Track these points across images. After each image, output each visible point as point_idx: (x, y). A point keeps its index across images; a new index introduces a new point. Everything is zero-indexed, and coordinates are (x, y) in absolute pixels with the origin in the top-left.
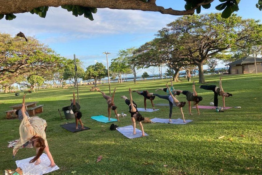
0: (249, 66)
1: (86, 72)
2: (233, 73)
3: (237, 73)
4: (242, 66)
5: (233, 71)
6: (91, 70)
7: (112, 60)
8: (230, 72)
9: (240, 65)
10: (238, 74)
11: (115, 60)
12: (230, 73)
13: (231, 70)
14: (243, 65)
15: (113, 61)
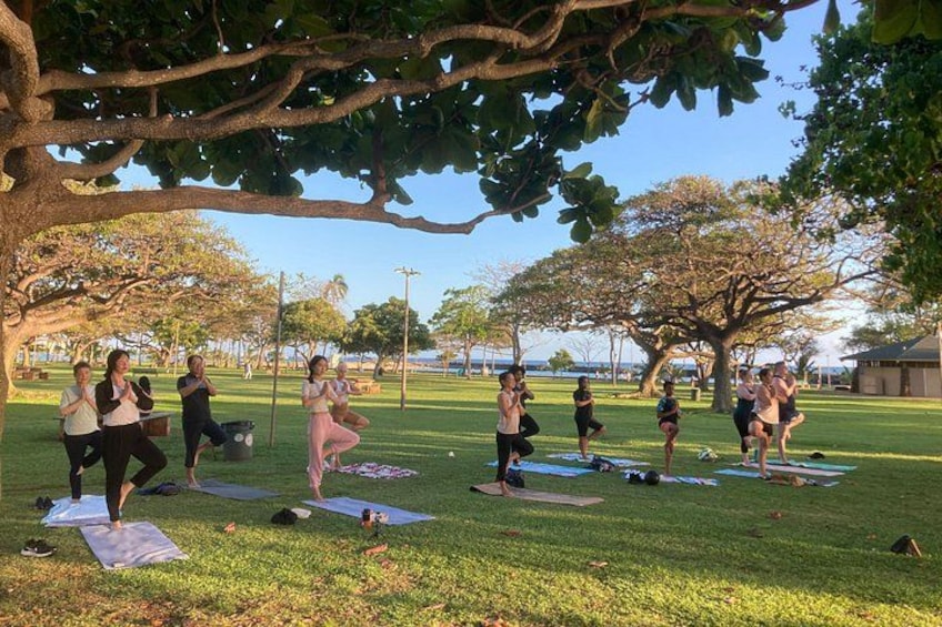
0: (924, 370)
1: (350, 324)
2: (867, 391)
3: (883, 391)
4: (899, 370)
5: (869, 381)
6: (368, 320)
7: (445, 294)
8: (858, 387)
9: (893, 364)
10: (884, 394)
11: (457, 293)
12: (856, 389)
13: (861, 377)
14: (905, 366)
15: (449, 296)
